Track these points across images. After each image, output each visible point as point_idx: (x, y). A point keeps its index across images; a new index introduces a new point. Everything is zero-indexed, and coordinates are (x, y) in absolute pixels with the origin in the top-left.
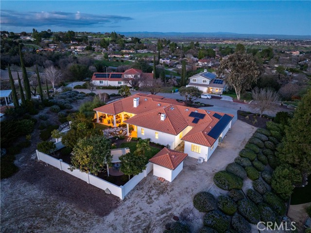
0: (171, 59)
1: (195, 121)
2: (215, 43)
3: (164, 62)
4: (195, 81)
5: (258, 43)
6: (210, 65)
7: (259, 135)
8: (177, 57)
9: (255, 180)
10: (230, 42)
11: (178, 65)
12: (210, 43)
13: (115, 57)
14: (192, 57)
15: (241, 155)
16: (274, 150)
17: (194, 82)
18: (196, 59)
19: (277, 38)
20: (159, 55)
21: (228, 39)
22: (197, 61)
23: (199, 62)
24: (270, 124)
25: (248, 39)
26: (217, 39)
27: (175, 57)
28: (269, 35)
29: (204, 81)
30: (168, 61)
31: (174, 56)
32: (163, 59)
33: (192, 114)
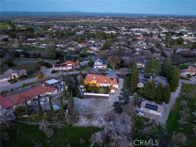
0: (62, 43)
1: (112, 80)
2: (74, 22)
5: (101, 21)
6: (85, 46)
7: (125, 81)
9: (127, 90)
11: (68, 48)
13: (27, 45)
14: (75, 42)
15: (123, 86)
16: (129, 84)
18: (77, 43)
19: (111, 15)
23: (79, 45)
24: (126, 77)
29: (100, 64)
30: (62, 45)
33: (111, 78)
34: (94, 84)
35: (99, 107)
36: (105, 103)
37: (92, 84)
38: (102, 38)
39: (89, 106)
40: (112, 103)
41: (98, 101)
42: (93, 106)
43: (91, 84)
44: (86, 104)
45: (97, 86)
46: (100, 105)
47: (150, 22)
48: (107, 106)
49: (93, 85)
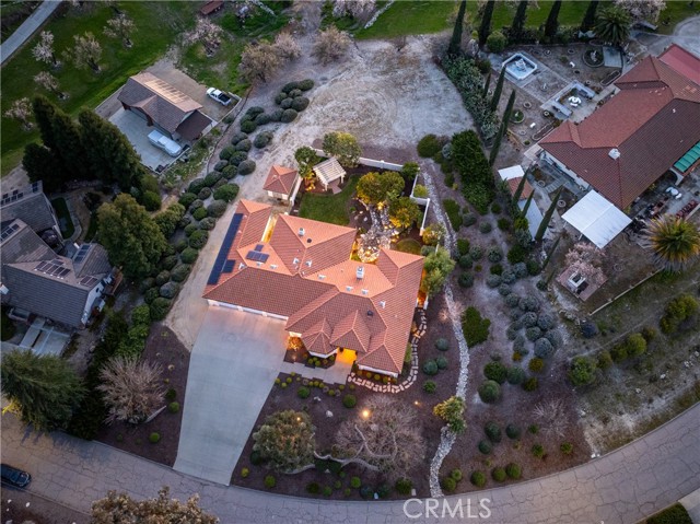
35: (361, 98)
36: (334, 119)
39: (401, 101)
40: (307, 116)
41: (362, 129)
42: (385, 107)
44: (408, 111)
46: (357, 108)
48: (329, 105)
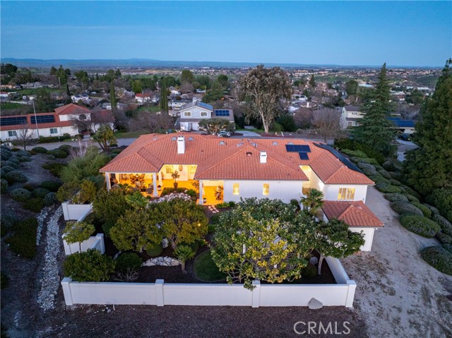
0: (90, 94)
1: (304, 157)
2: (134, 74)
3: (80, 101)
4: (189, 114)
6: (154, 101)
8: (97, 92)
10: (155, 72)
11: (104, 104)
12: (127, 74)
14: (125, 91)
17: (187, 117)
18: (131, 93)
19: (211, 65)
20: (68, 90)
21: (150, 68)
22: (134, 97)
23: (136, 98)
25: (176, 68)
26: (134, 69)
27: (95, 93)
28: (200, 63)
29: (202, 114)
30: (87, 98)
31: (93, 91)
32: (78, 97)
33: (290, 148)
34: (176, 189)
37: (166, 192)
38: (199, 84)
43: (156, 193)
45: (200, 202)
47: (293, 75)
49: (170, 197)
